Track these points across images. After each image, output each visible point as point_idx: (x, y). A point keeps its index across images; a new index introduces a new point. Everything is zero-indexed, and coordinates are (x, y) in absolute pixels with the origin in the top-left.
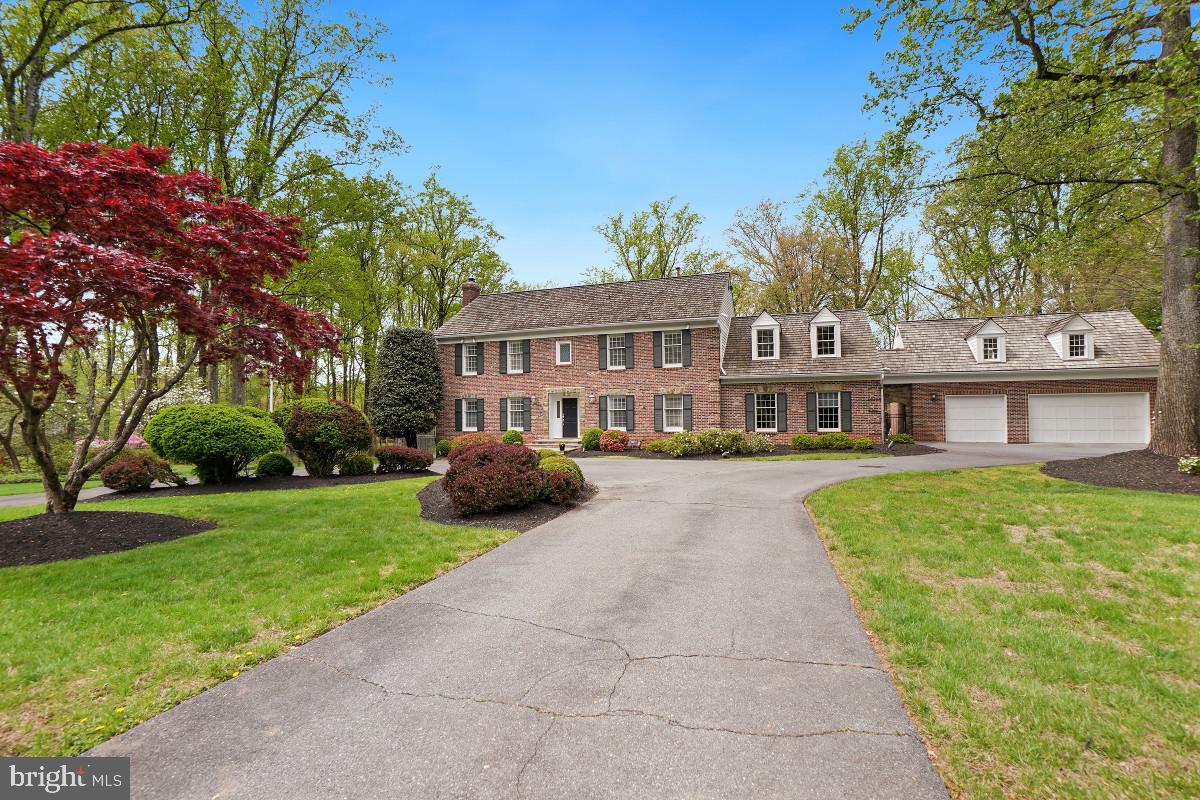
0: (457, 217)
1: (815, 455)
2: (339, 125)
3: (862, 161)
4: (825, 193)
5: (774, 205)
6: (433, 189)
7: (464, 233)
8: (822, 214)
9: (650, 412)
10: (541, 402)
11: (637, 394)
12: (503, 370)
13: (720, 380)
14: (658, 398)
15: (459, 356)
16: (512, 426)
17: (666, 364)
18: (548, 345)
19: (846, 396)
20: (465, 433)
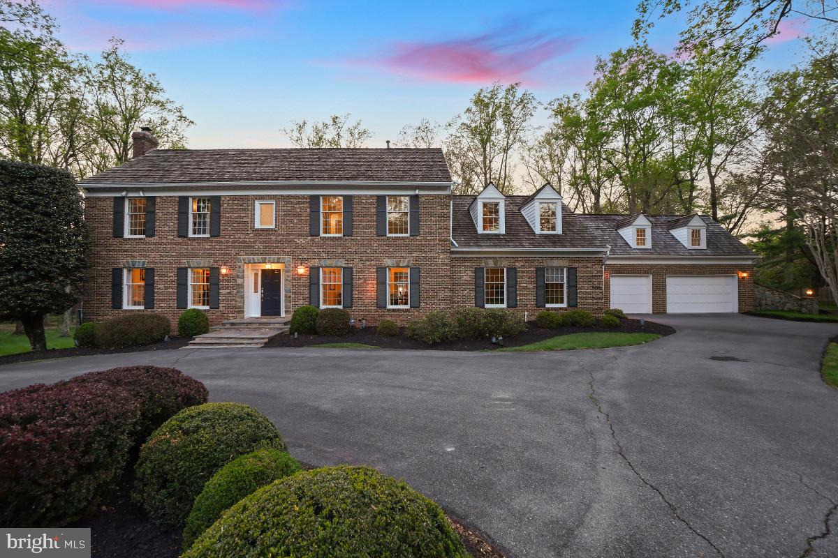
6: (113, 62)
7: (151, 113)
9: (371, 286)
10: (234, 273)
11: (356, 265)
12: (182, 233)
13: (452, 252)
14: (381, 271)
15: (119, 214)
16: (194, 303)
17: (390, 232)
18: (245, 205)
19: (572, 272)
20: (126, 311)
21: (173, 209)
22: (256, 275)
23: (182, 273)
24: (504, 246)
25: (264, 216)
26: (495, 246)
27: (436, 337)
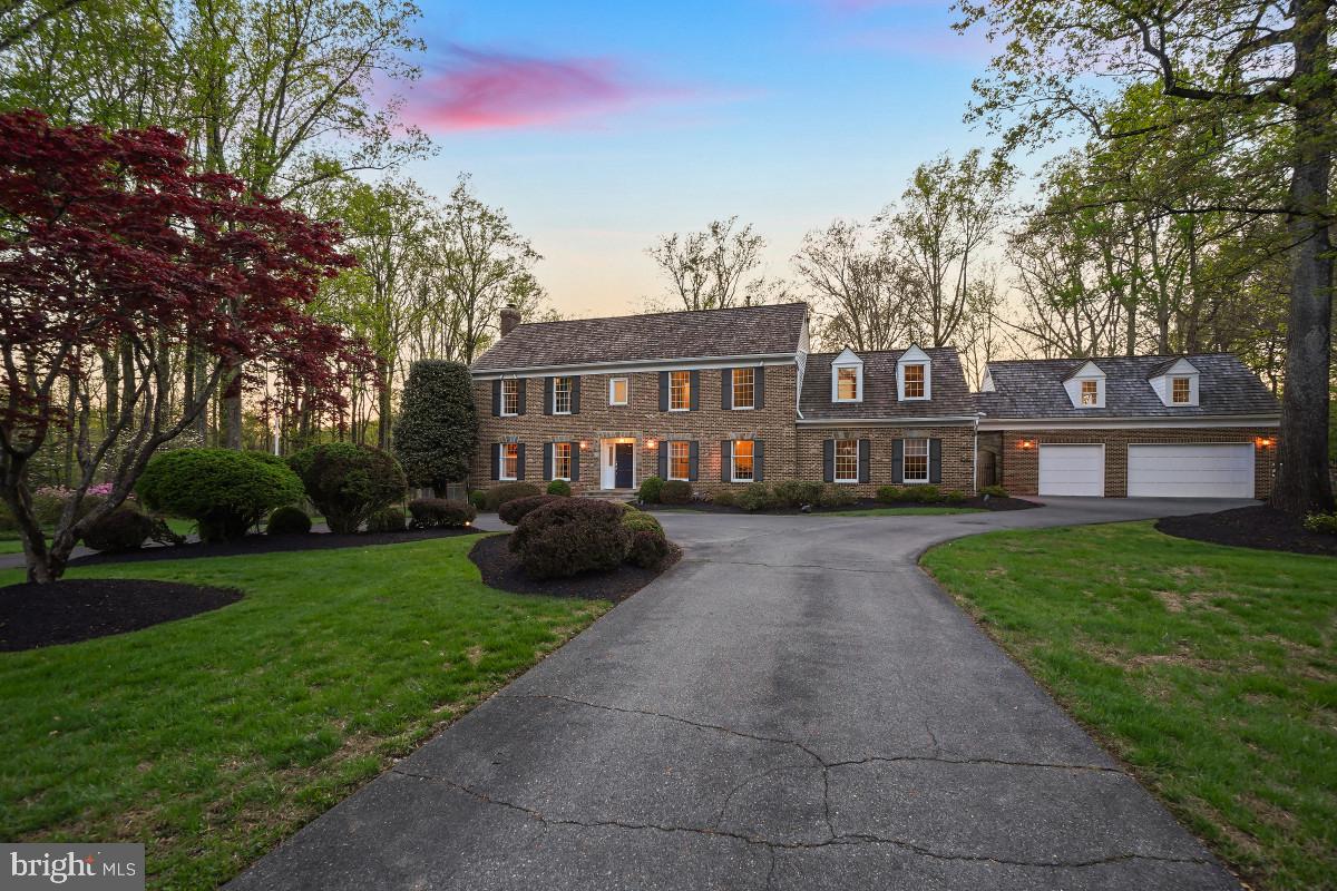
0: (489, 234)
1: (904, 510)
2: (355, 121)
3: (945, 182)
4: (903, 217)
5: (847, 228)
6: (461, 201)
7: (498, 252)
8: (900, 240)
9: (716, 459)
10: (591, 447)
11: (702, 438)
12: (548, 411)
13: (797, 425)
14: (726, 444)
15: (496, 395)
16: (557, 476)
17: (736, 405)
18: (602, 382)
19: (936, 443)
20: (502, 482)
21: (540, 389)
22: (611, 449)
23: (548, 447)
24: (854, 417)
25: (617, 394)
26: (845, 417)
27: (753, 505)
